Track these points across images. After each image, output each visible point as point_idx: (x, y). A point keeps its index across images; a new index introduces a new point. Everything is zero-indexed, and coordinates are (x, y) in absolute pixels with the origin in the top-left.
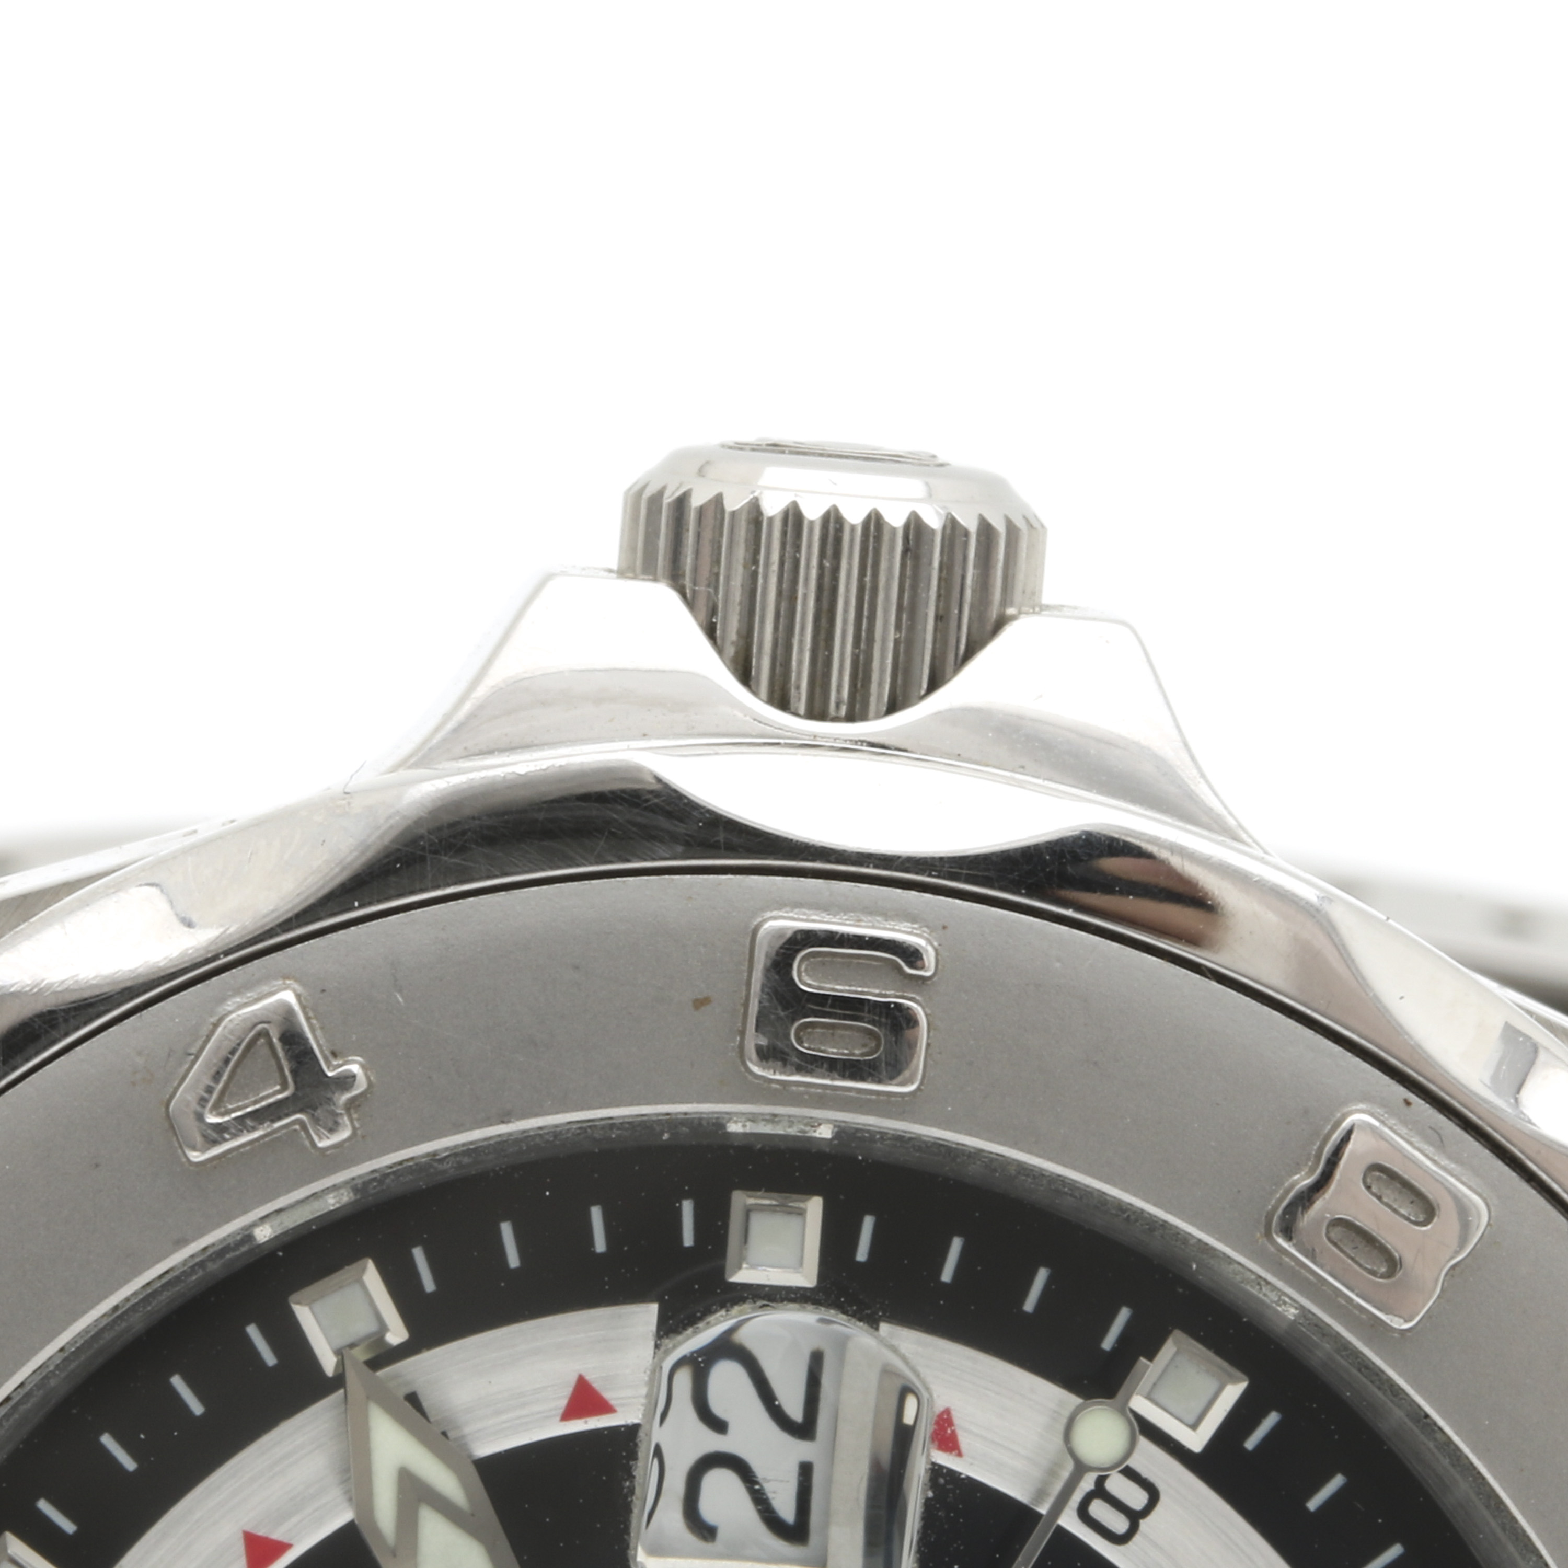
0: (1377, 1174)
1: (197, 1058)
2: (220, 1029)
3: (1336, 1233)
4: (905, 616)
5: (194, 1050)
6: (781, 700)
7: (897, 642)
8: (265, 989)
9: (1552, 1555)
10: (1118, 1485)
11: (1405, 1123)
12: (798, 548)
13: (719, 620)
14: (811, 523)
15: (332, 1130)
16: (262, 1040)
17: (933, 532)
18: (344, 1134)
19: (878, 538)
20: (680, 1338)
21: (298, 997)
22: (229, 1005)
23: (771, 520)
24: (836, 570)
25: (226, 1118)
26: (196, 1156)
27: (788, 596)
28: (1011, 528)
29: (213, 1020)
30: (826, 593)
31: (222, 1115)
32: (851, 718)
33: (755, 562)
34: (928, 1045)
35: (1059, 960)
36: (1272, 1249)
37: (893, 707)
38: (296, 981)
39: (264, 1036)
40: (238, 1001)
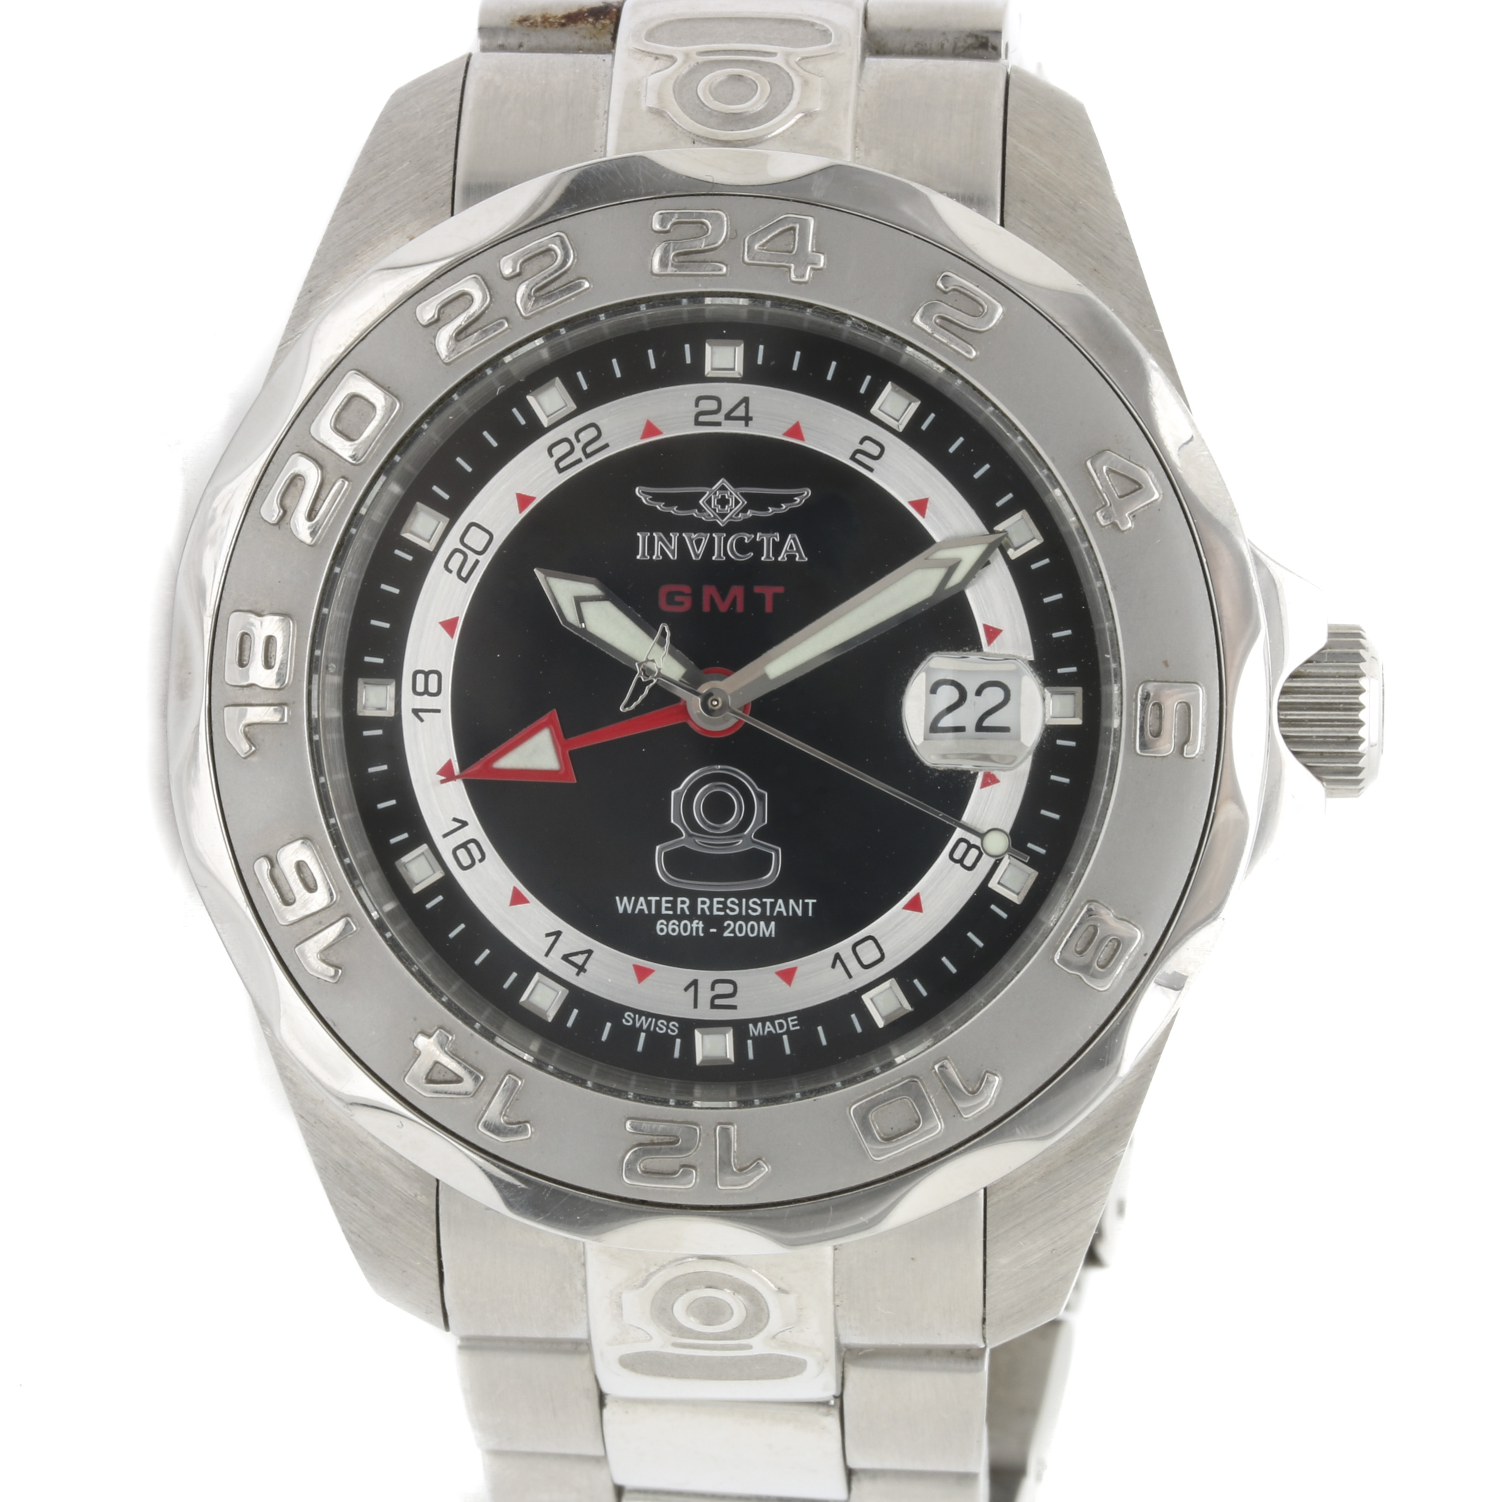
0: (1116, 944)
1: (1129, 461)
2: (1140, 470)
3: (1091, 930)
4: (1322, 739)
5: (1131, 459)
6: (1285, 691)
7: (1311, 737)
8: (1158, 487)
10: (974, 853)
11: (1137, 954)
12: (1347, 693)
13: (1314, 664)
14: (1358, 698)
15: (1104, 517)
16: (1137, 487)
17: (1357, 748)
18: (1103, 523)
19: (1353, 726)
21: (1156, 500)
22: (1151, 473)
23: (1357, 682)
24: (1339, 710)
25: (1105, 474)
26: (1088, 462)
27: (1326, 691)
28: (1359, 782)
29: (1144, 466)
30: (1329, 706)
31: (1107, 472)
32: (1280, 720)
33: (1340, 677)
34: (1155, 757)
36: (1083, 903)
37: (1285, 737)
38: (1163, 499)
39: (1140, 487)
40: (1153, 476)
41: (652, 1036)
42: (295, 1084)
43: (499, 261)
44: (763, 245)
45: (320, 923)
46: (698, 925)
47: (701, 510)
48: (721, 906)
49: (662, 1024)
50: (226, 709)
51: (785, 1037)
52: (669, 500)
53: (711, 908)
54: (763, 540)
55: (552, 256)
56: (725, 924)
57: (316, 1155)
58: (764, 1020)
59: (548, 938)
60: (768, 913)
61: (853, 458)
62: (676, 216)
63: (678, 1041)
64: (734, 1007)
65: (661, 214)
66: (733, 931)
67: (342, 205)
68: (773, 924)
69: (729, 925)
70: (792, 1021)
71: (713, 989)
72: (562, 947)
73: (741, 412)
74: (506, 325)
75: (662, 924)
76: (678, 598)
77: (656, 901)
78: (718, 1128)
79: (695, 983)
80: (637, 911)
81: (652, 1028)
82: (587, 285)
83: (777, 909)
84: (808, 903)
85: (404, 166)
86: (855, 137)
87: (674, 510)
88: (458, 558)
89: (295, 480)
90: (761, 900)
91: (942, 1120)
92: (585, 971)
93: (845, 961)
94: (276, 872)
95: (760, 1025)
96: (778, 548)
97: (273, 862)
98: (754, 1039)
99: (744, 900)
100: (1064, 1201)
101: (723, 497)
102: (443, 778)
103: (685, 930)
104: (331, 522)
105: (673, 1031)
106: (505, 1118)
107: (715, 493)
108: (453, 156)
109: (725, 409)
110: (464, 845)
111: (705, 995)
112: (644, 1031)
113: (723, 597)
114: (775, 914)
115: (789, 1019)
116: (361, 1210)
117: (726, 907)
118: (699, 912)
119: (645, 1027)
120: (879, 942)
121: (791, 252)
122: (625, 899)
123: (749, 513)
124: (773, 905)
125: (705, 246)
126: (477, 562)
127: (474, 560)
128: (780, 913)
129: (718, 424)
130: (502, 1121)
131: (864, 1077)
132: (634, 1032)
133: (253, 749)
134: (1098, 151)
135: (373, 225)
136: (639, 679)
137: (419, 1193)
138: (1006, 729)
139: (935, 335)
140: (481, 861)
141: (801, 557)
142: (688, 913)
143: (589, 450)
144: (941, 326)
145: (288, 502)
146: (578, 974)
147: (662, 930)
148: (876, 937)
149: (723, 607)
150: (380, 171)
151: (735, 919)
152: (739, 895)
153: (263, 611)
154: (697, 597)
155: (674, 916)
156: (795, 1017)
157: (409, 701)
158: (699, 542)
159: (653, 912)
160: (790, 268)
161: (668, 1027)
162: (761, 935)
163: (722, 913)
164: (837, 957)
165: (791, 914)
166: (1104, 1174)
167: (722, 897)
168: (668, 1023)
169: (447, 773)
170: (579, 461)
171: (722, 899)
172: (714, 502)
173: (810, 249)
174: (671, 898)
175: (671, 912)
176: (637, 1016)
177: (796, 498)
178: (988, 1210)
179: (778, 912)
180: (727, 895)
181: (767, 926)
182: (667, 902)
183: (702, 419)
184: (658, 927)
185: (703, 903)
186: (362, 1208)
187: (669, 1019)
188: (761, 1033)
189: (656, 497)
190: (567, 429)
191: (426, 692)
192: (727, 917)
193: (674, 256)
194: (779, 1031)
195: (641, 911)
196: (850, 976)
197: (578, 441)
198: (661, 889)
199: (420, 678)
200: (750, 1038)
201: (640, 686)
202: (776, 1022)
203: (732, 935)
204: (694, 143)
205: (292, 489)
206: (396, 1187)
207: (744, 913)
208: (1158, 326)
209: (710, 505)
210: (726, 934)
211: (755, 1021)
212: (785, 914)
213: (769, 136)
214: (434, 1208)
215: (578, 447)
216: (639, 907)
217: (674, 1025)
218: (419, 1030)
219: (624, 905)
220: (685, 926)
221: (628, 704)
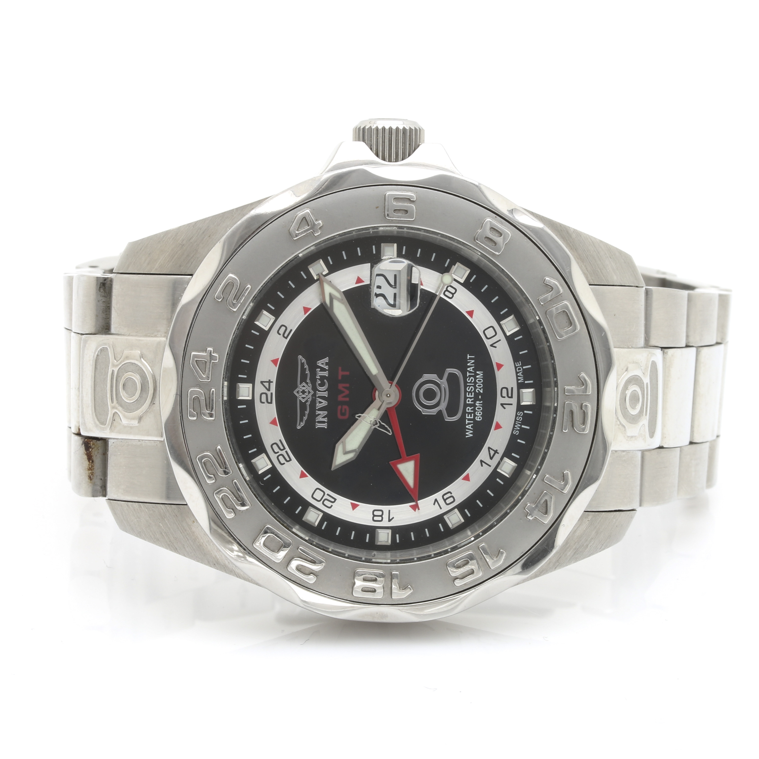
0: (492, 229)
2: (297, 217)
3: (486, 239)
4: (404, 144)
5: (293, 221)
6: (384, 159)
7: (403, 148)
8: (304, 210)
9: (526, 291)
10: (449, 289)
11: (495, 220)
12: (385, 134)
13: (372, 147)
14: (387, 129)
15: (317, 233)
16: (304, 219)
17: (407, 130)
18: (320, 233)
19: (398, 131)
20: (377, 265)
21: (310, 211)
22: (298, 213)
23: (380, 129)
24: (392, 137)
25: (299, 232)
26: (295, 239)
27: (384, 142)
28: (420, 129)
29: (295, 216)
30: (390, 141)
32: (396, 161)
33: (378, 136)
34: (416, 212)
35: (436, 197)
36: (475, 243)
37: (403, 160)
38: (309, 208)
39: (305, 217)
40: (300, 212)
41: (523, 423)
42: (543, 571)
43: (208, 484)
44: (203, 374)
45: (481, 558)
46: (478, 403)
47: (307, 401)
48: (470, 394)
49: (518, 418)
50: (393, 598)
51: (524, 367)
52: (302, 415)
53: (471, 398)
54: (319, 376)
55: (207, 461)
56: (477, 392)
57: (571, 562)
58: (517, 376)
59: (483, 465)
60: (473, 374)
61: (286, 338)
62: (190, 410)
63: (525, 412)
64: (512, 388)
65: (190, 416)
66: (480, 389)
67: (178, 551)
68: (478, 372)
69: (478, 390)
70: (517, 364)
71: (504, 397)
72: (488, 460)
73: (267, 385)
74: (235, 481)
75: (477, 418)
76: (343, 411)
77: (468, 421)
78: (566, 394)
79: (502, 405)
80: (472, 429)
81: (520, 423)
82: (219, 447)
83: (471, 370)
84: (469, 358)
85: (161, 525)
86: (152, 336)
87: (307, 412)
88: (326, 503)
89: (299, 569)
90: (468, 377)
91: (563, 302)
92: (497, 450)
93: (494, 342)
94: (460, 577)
95: (519, 378)
96: (323, 370)
97: (456, 578)
98: (524, 380)
99: (468, 384)
100: (591, 252)
101: (301, 392)
102: (417, 509)
103: (480, 409)
104: (316, 554)
105: (521, 414)
106: (561, 482)
107: (300, 395)
108: (158, 505)
109: (265, 391)
110: (445, 500)
111: (507, 400)
112: (521, 426)
113: (342, 392)
114: (473, 371)
115: (517, 366)
116: (593, 544)
117: (470, 392)
118: (473, 403)
119: (519, 426)
120: (486, 328)
121: (206, 362)
122: (467, 433)
123: (308, 381)
124: (470, 372)
125: (203, 398)
126: (328, 495)
127: (327, 496)
128: (473, 369)
129: (272, 394)
130: (563, 483)
131: (545, 333)
132: (521, 430)
133: (409, 586)
134: (156, 235)
135: (187, 538)
136: (378, 427)
137: (587, 519)
138: (395, 276)
139: (241, 302)
140: (451, 493)
141: (326, 360)
142: (473, 408)
143: (282, 448)
144: (237, 300)
145: (307, 572)
146: (498, 453)
147: (480, 418)
148: (484, 329)
149: (347, 392)
150: (163, 536)
151: (476, 388)
152: (466, 386)
153: (352, 583)
154: (343, 403)
155: (474, 413)
156: (516, 363)
157: (386, 523)
158: (320, 402)
159: (472, 422)
160: (213, 362)
161: (520, 416)
162: (482, 377)
163: (473, 393)
164: (492, 345)
165: (473, 365)
166: (581, 236)
167: (466, 393)
168: (518, 416)
169: (415, 507)
170: (286, 452)
171: (467, 393)
172: (304, 396)
173: (205, 354)
174: (467, 414)
175: (473, 414)
176: (515, 429)
177: (302, 362)
178: (596, 284)
179: (473, 370)
180: (466, 391)
181: (479, 374)
182: (468, 416)
183: (269, 401)
184: (479, 420)
185: (469, 401)
186: (592, 543)
187: (516, 416)
188: (522, 377)
189: (301, 420)
190: (273, 457)
191: (381, 516)
192: (475, 391)
193: (207, 411)
194: (522, 370)
195: (472, 427)
196: (500, 340)
197: (278, 452)
198: (463, 418)
199: (376, 518)
200: (524, 382)
201: (381, 426)
202: (518, 371)
203: (482, 389)
204: (154, 404)
205: (302, 570)
206: (585, 529)
207: (473, 384)
208: (233, 210)
209: (305, 397)
210: (482, 392)
211: (518, 380)
212: (474, 367)
213: (152, 372)
214: (593, 513)
215: (281, 452)
216: (470, 428)
217: (519, 414)
218: (526, 518)
219: (469, 434)
220: (478, 408)
221: (389, 431)
